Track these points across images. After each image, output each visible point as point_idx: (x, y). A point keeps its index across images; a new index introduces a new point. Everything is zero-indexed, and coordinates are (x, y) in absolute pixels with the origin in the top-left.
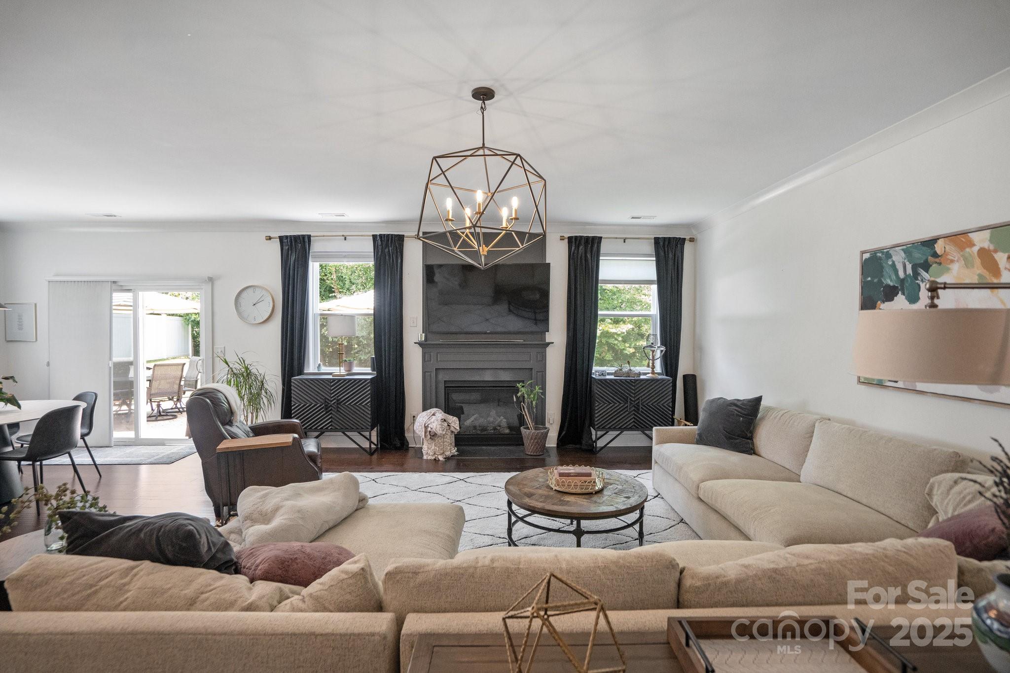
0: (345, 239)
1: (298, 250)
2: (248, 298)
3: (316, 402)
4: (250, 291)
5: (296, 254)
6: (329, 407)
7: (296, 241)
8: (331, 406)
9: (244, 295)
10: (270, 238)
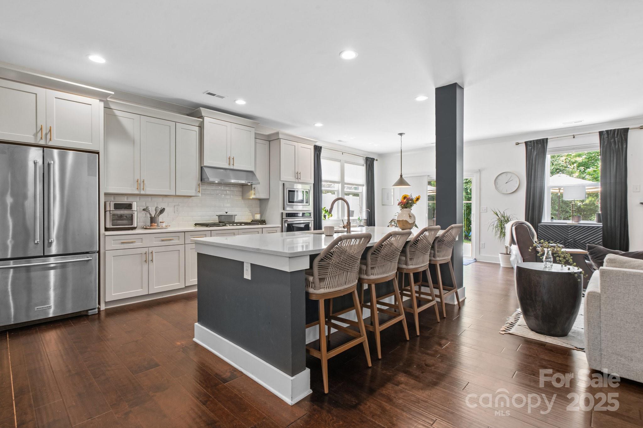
0: (574, 137)
1: (538, 149)
2: (503, 178)
3: (556, 239)
4: (504, 175)
5: (537, 150)
6: (567, 243)
7: (537, 143)
8: (568, 242)
9: (500, 177)
10: (517, 144)
